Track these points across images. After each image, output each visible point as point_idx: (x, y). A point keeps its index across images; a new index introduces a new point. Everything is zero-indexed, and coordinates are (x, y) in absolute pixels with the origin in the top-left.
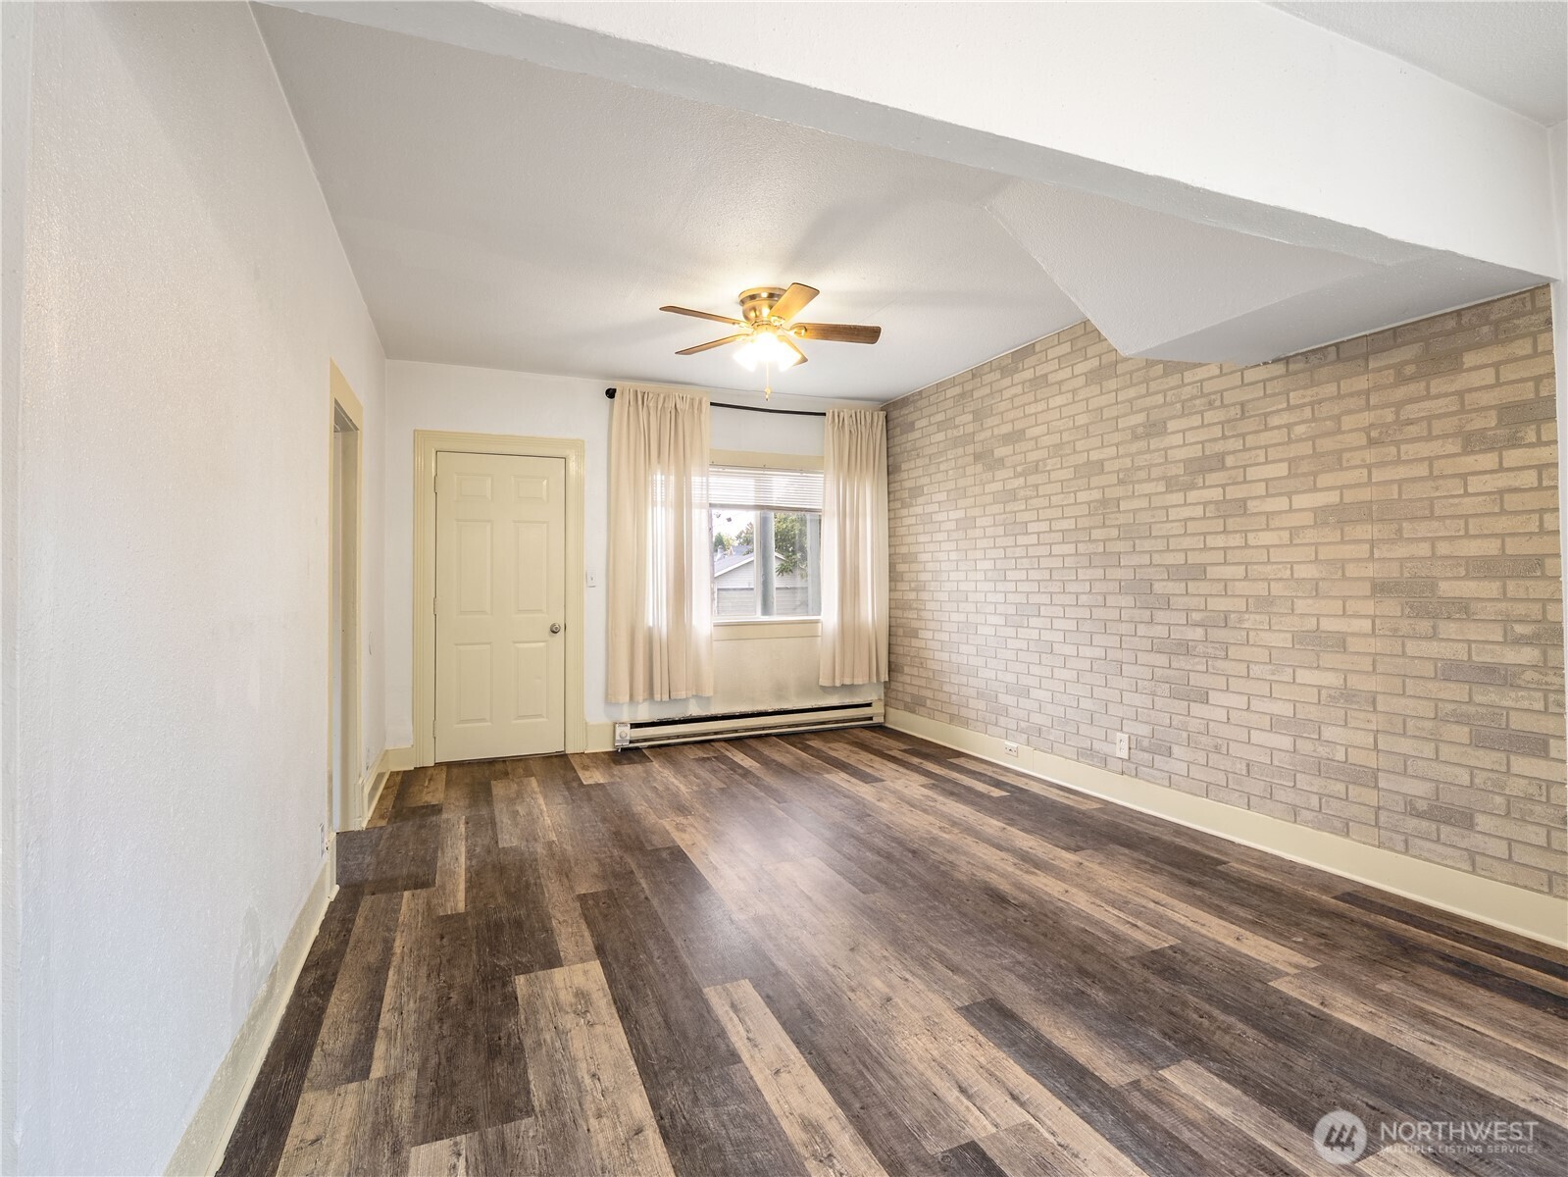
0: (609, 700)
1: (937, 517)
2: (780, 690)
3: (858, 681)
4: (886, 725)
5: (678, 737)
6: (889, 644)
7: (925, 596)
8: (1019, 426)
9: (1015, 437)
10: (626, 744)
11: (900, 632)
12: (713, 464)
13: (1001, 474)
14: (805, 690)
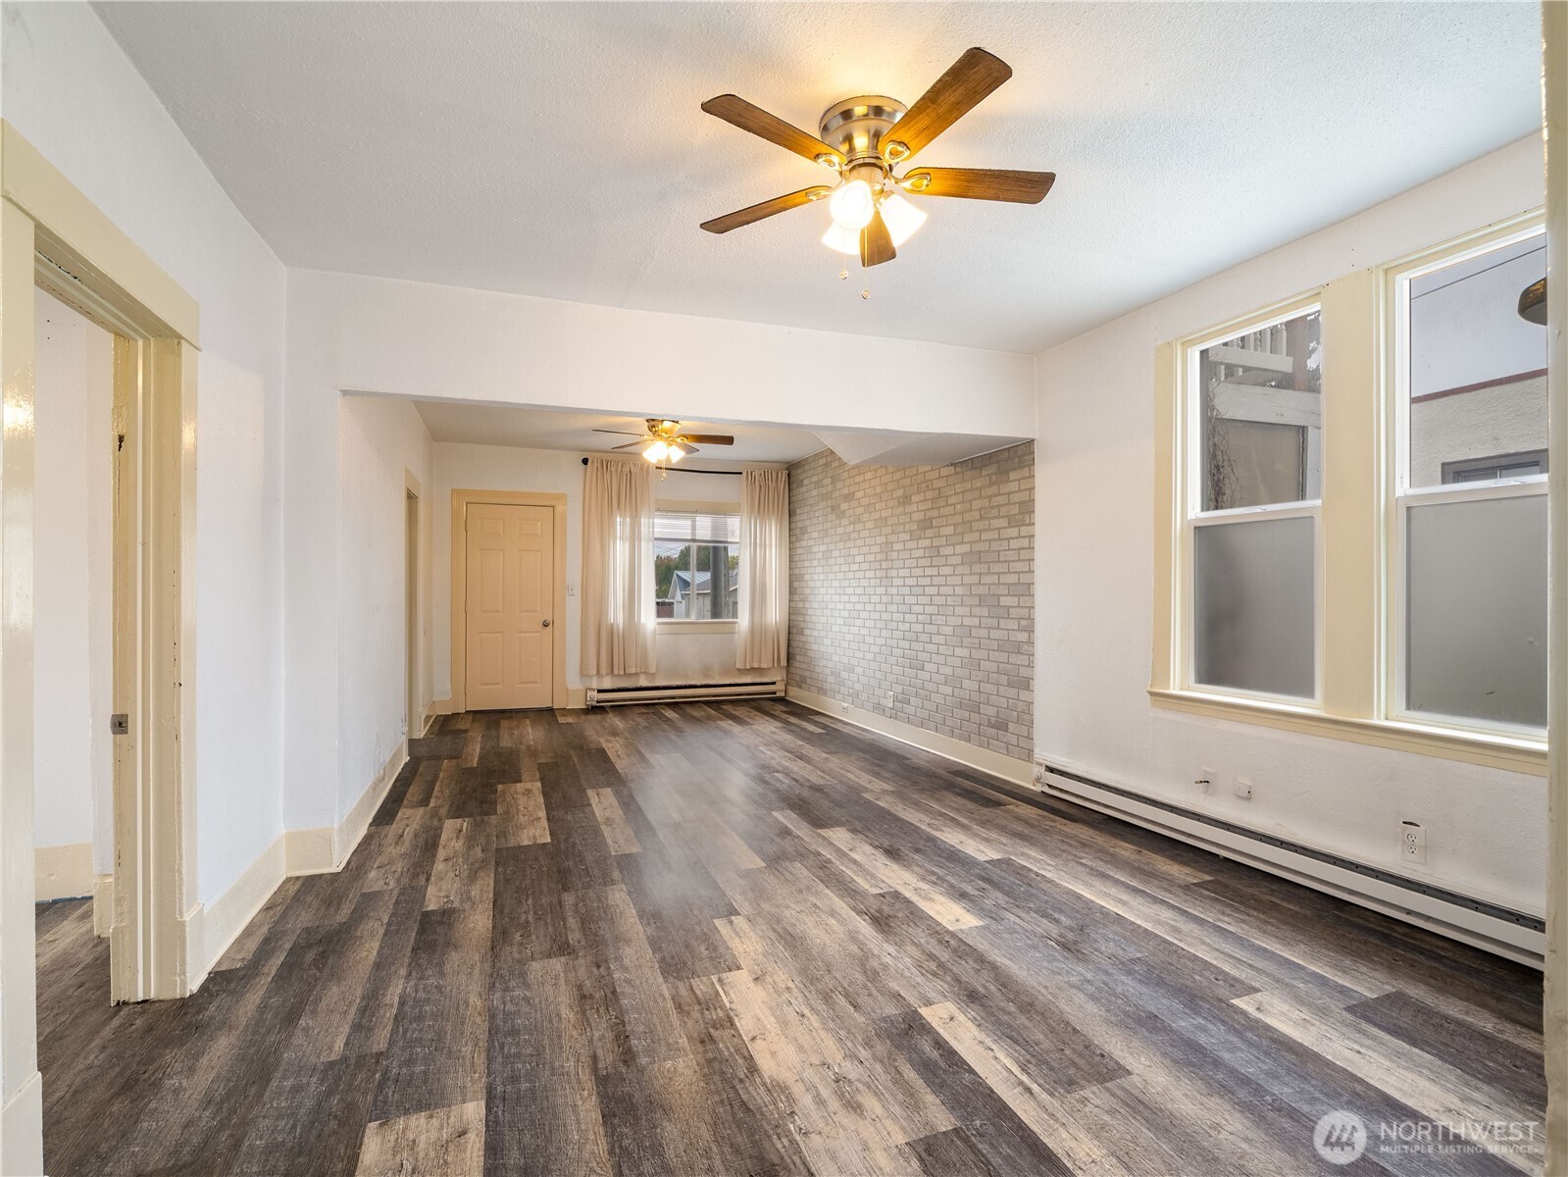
0: (583, 674)
1: (815, 549)
2: (706, 671)
3: (764, 666)
4: (788, 698)
5: (632, 700)
6: (789, 640)
7: (807, 605)
8: (852, 490)
9: (849, 497)
10: (595, 704)
11: (795, 631)
12: (658, 510)
13: (845, 521)
14: (726, 670)
